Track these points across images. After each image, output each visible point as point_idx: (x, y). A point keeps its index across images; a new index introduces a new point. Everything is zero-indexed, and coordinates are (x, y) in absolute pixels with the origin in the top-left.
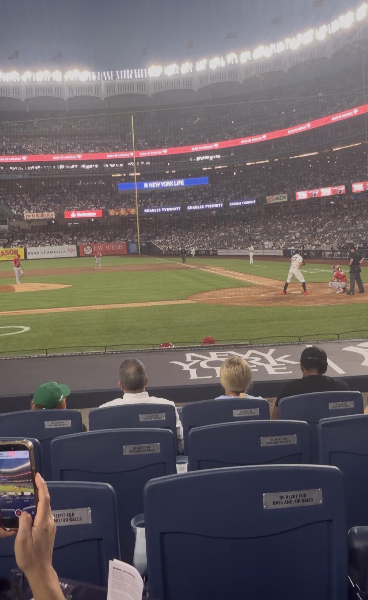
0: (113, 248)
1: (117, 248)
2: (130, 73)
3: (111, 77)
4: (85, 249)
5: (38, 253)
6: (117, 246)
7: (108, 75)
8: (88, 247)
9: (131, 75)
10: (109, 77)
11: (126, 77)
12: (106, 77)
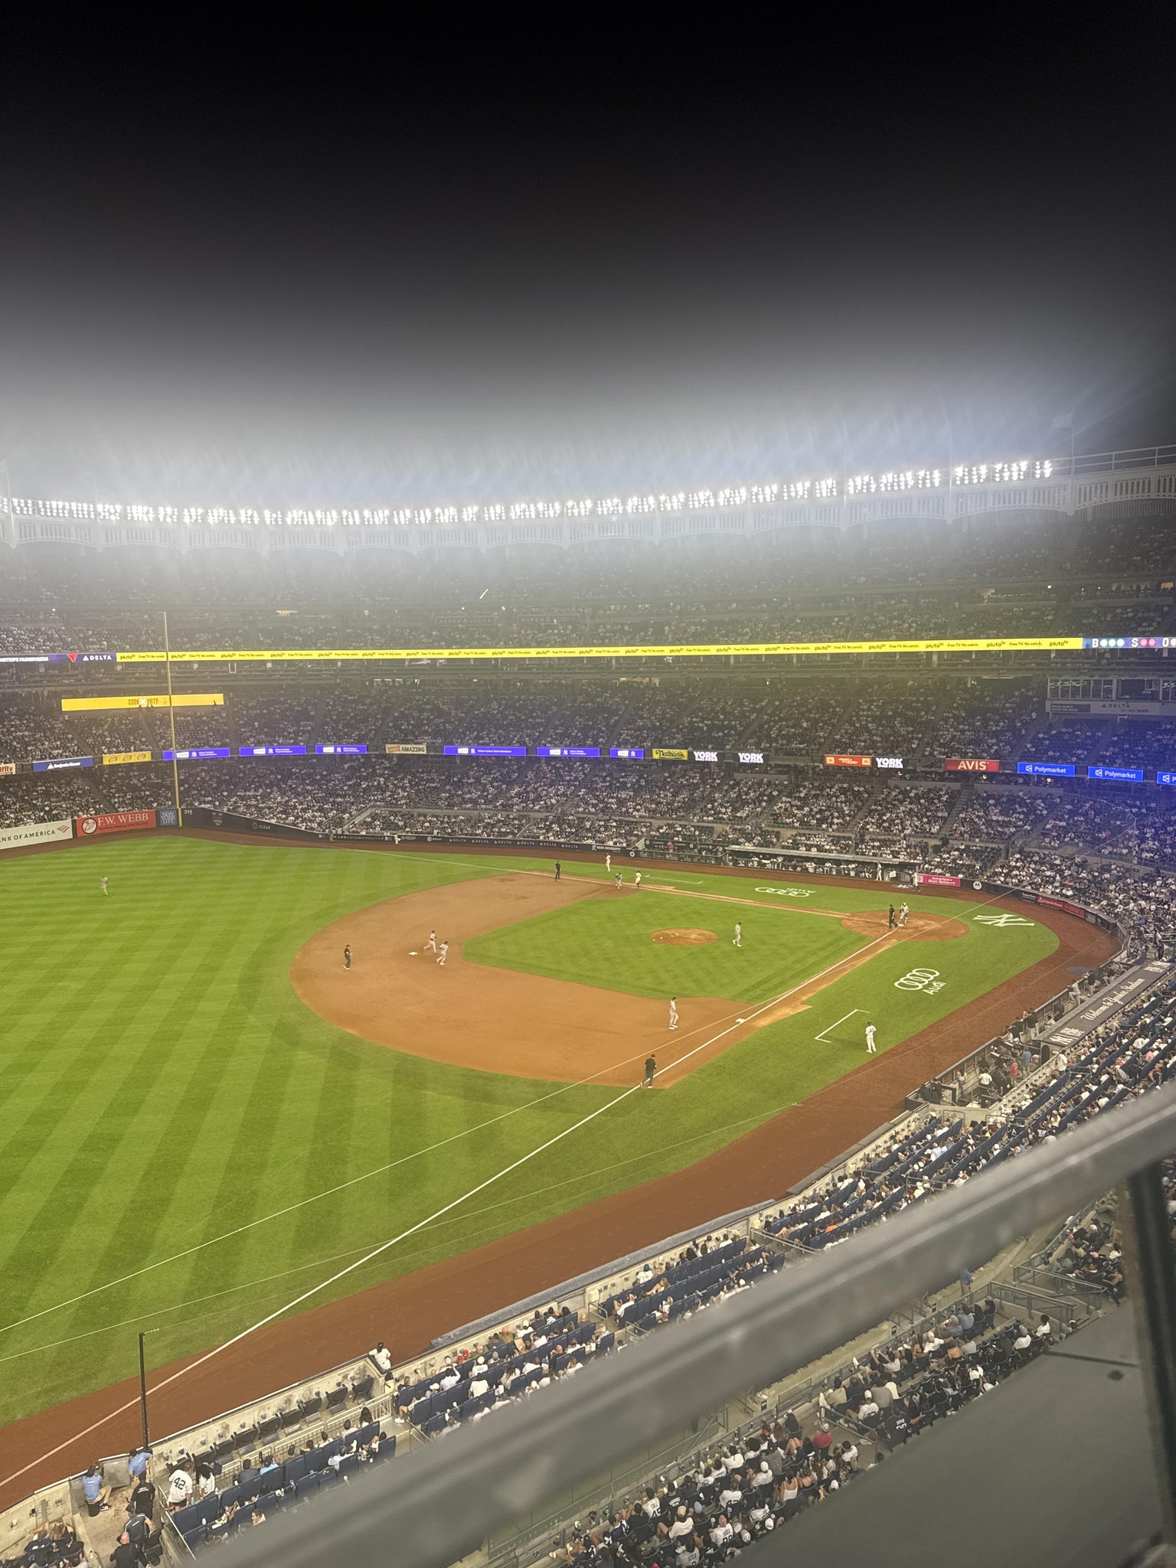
0: (132, 820)
1: (137, 820)
3: (28, 510)
4: (85, 825)
5: (9, 839)
6: (138, 816)
7: (23, 506)
9: (66, 511)
10: (25, 509)
11: (58, 513)
12: (18, 508)
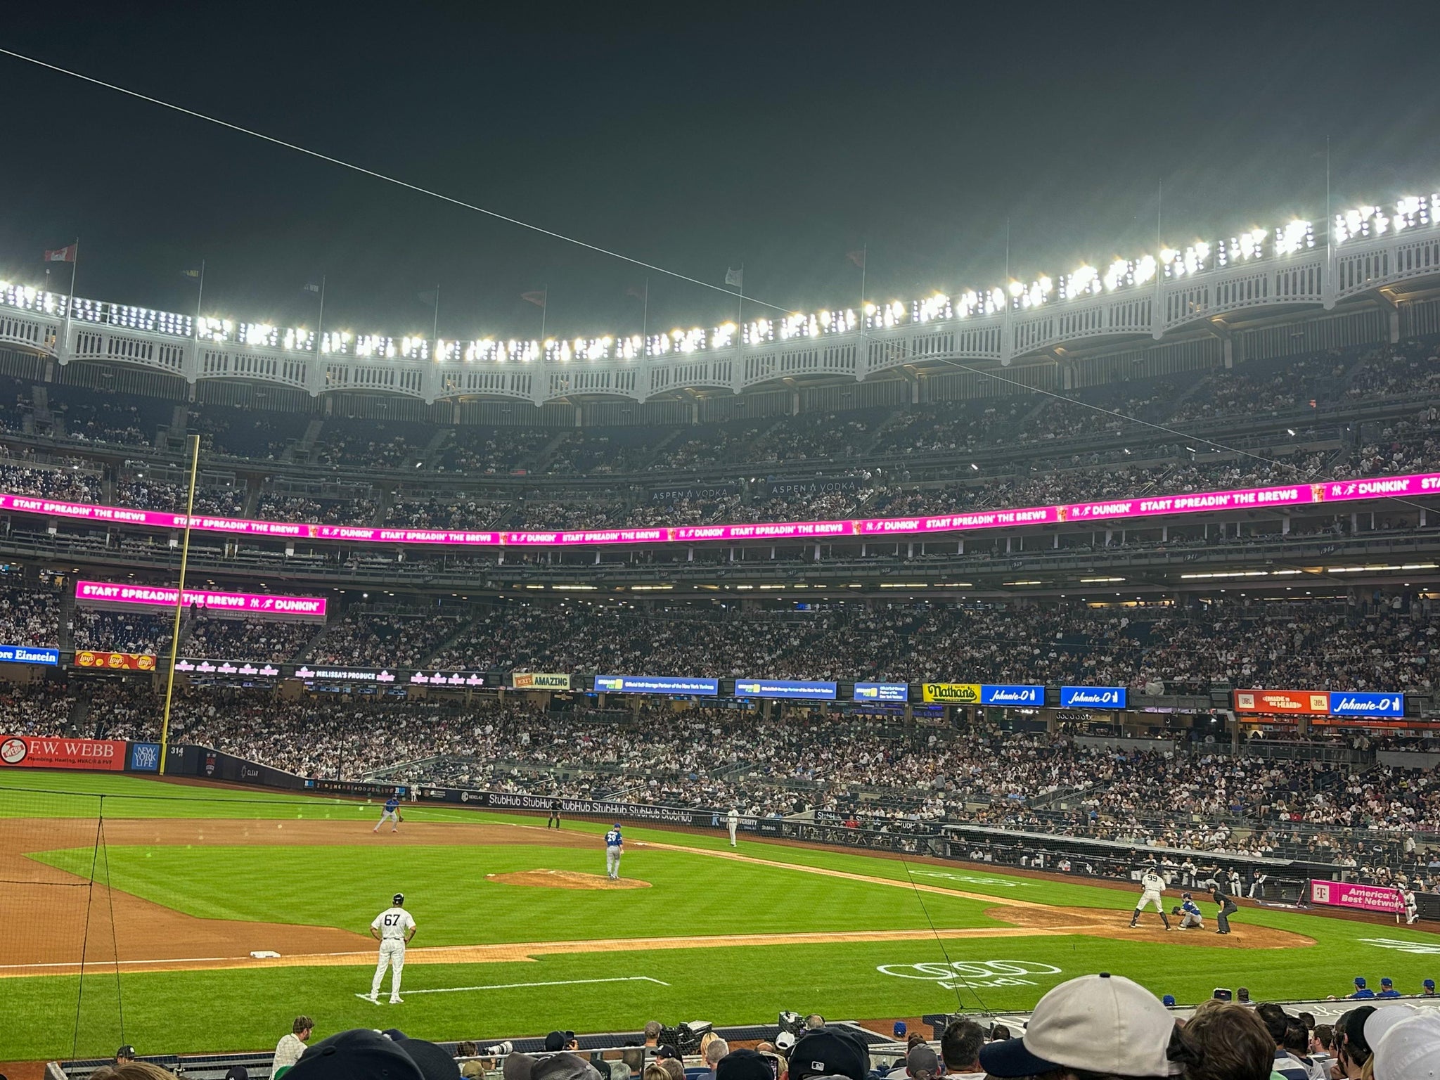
0: (86, 752)
1: (97, 753)
2: (147, 317)
3: (94, 316)
4: (5, 748)
6: (98, 747)
7: (88, 311)
8: (17, 743)
9: (150, 322)
10: (91, 313)
11: (137, 323)
12: (81, 311)
